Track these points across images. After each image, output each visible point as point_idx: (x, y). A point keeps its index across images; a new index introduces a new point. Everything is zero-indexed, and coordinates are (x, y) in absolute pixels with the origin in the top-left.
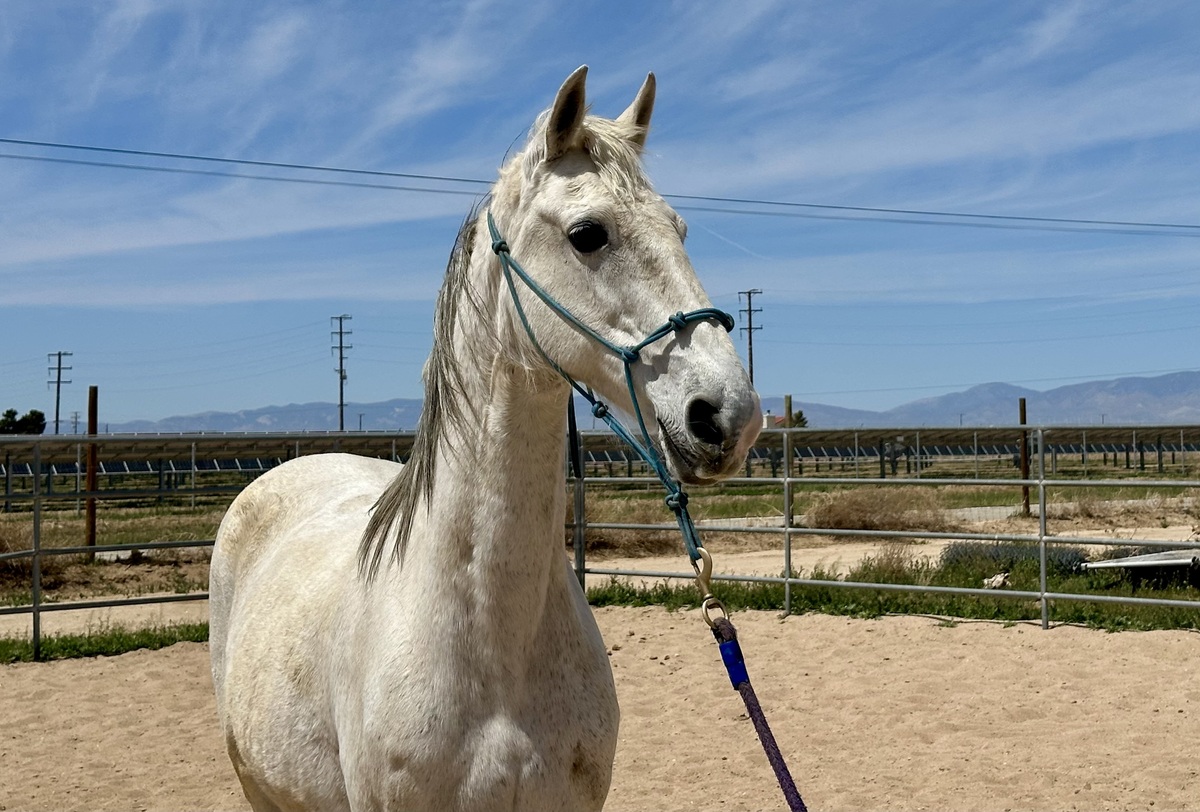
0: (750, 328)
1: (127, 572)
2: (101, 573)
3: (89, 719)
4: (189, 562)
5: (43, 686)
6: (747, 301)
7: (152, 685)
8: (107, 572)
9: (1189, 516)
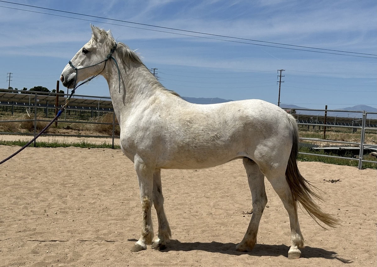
0: (280, 82)
1: (66, 131)
2: (59, 130)
3: (42, 159)
4: (82, 130)
5: (34, 152)
6: (280, 73)
7: (60, 154)
8: (60, 131)
9: (374, 143)
